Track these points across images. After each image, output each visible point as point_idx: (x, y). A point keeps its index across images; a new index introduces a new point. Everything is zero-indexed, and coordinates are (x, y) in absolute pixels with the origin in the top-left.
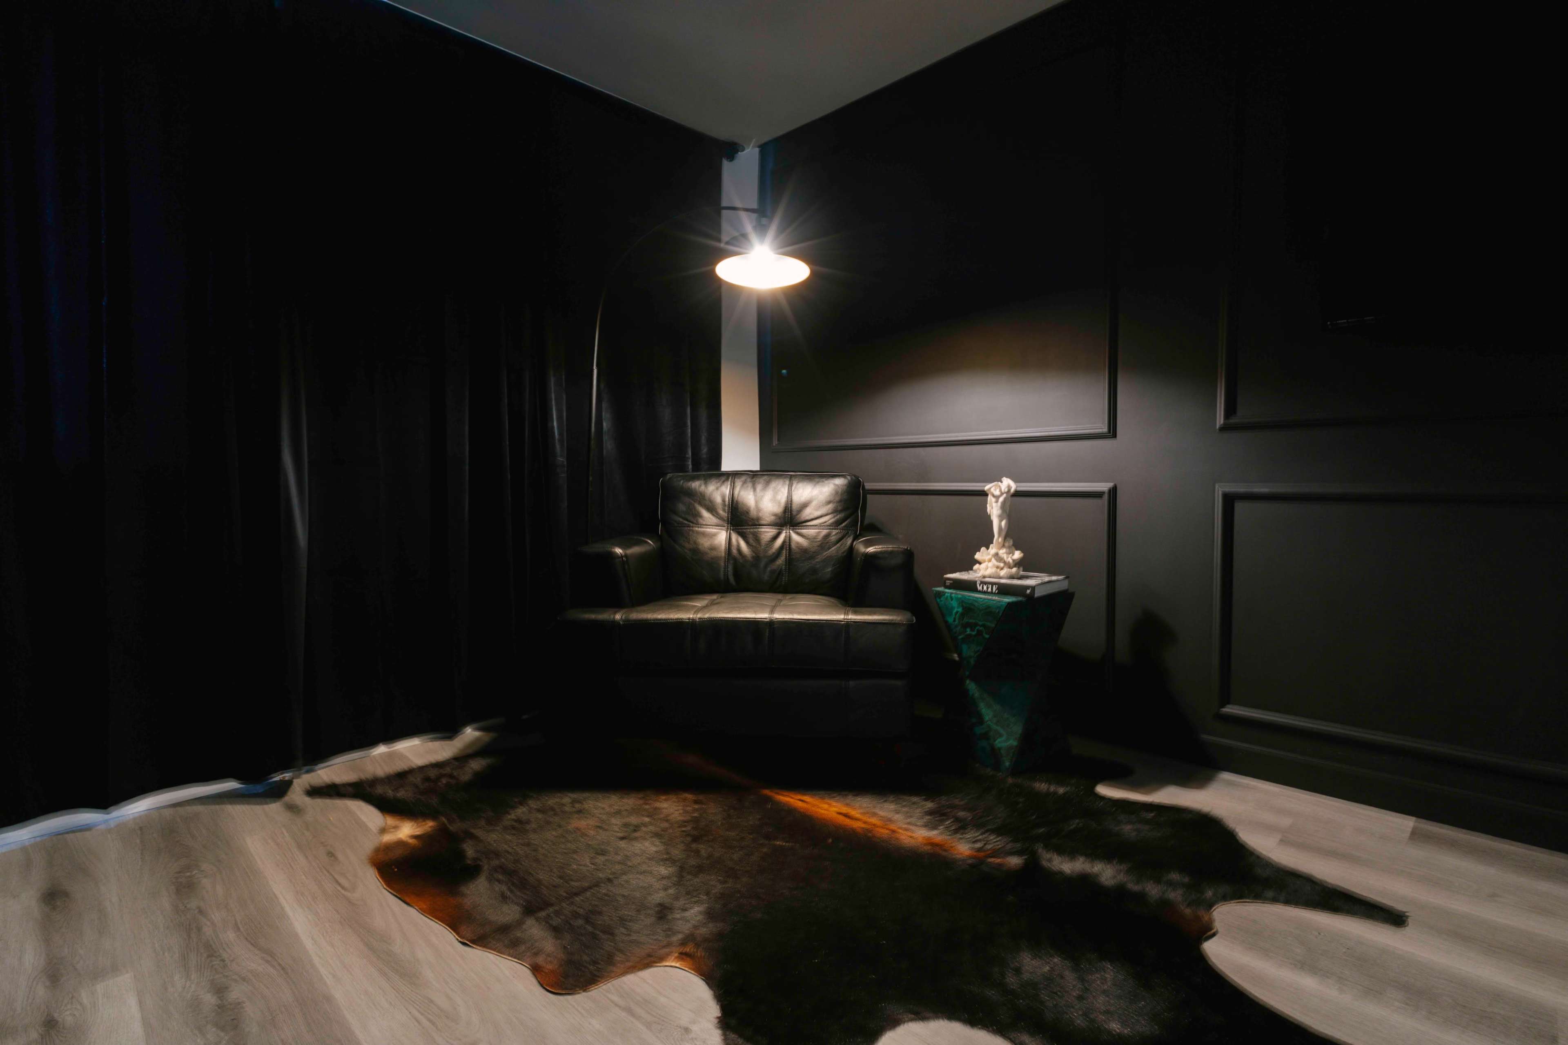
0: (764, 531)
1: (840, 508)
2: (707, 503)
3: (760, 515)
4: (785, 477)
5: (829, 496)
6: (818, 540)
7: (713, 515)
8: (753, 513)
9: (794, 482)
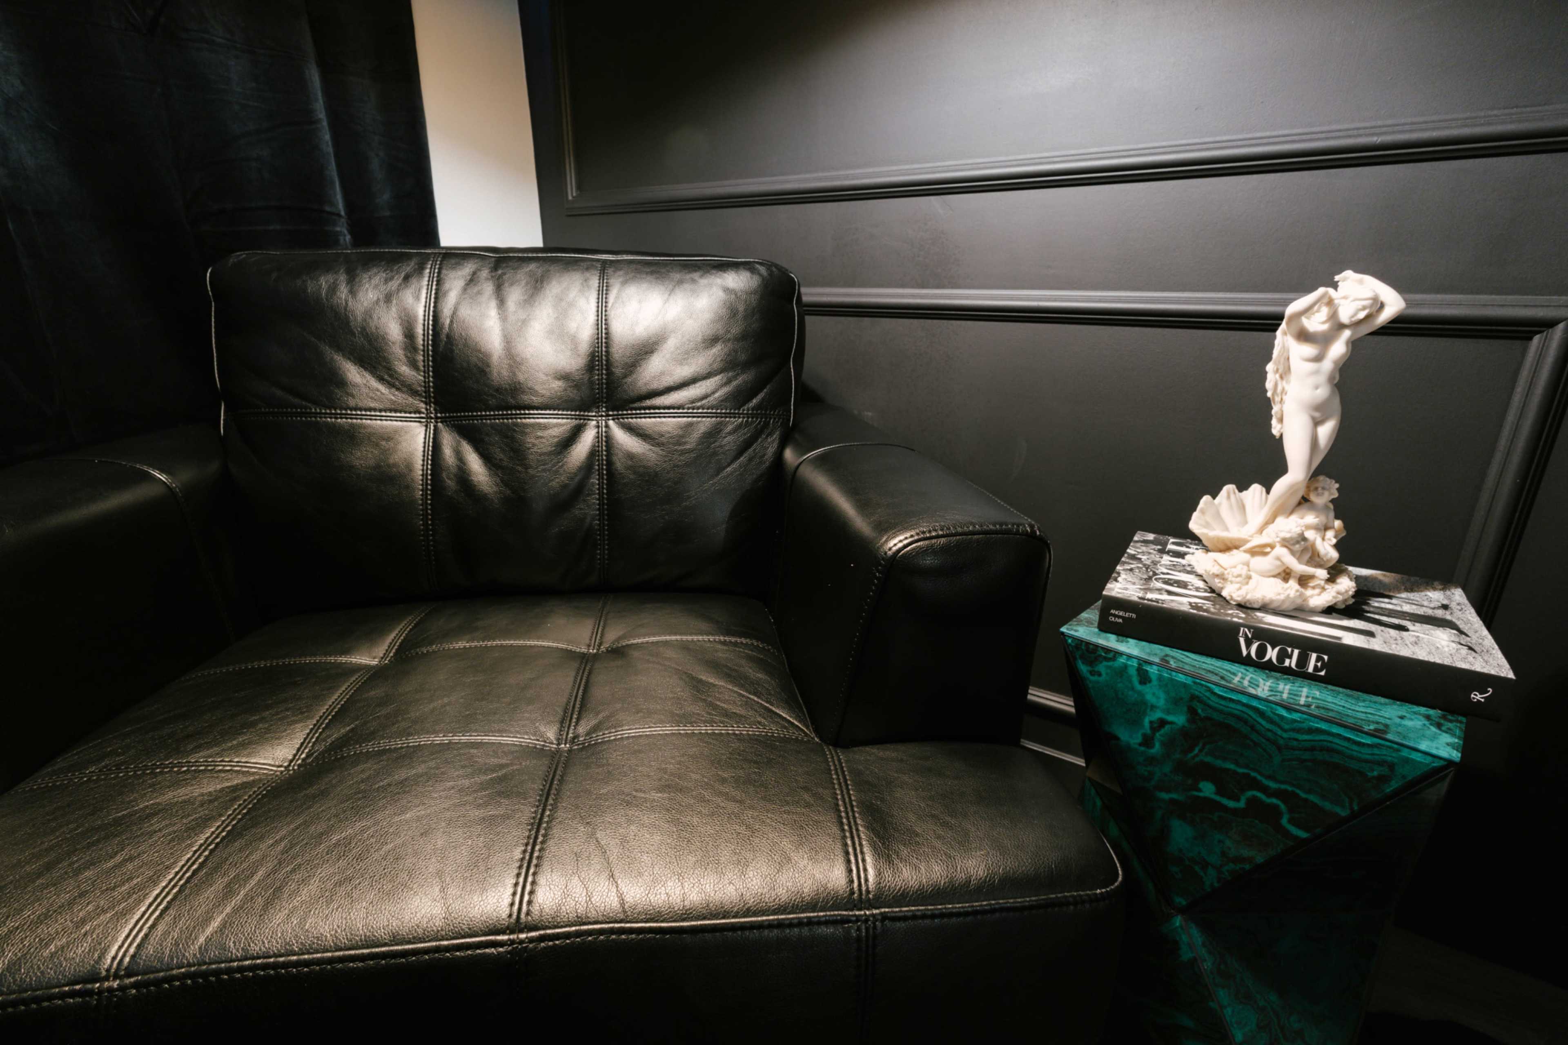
0: (533, 425)
1: (743, 357)
2: (360, 340)
3: (521, 377)
4: (589, 266)
5: (713, 322)
6: (688, 447)
7: (381, 379)
8: (499, 371)
9: (611, 281)
